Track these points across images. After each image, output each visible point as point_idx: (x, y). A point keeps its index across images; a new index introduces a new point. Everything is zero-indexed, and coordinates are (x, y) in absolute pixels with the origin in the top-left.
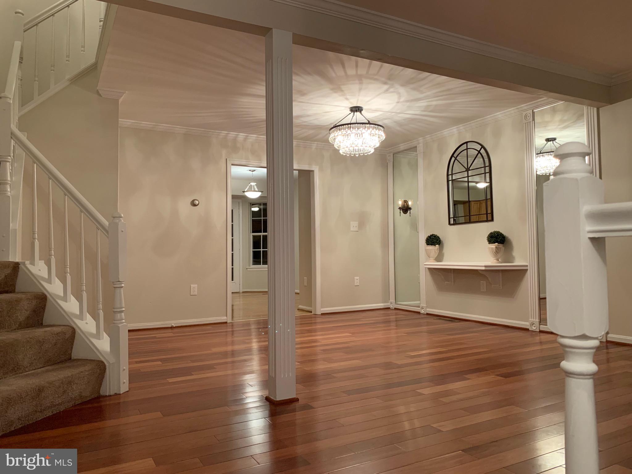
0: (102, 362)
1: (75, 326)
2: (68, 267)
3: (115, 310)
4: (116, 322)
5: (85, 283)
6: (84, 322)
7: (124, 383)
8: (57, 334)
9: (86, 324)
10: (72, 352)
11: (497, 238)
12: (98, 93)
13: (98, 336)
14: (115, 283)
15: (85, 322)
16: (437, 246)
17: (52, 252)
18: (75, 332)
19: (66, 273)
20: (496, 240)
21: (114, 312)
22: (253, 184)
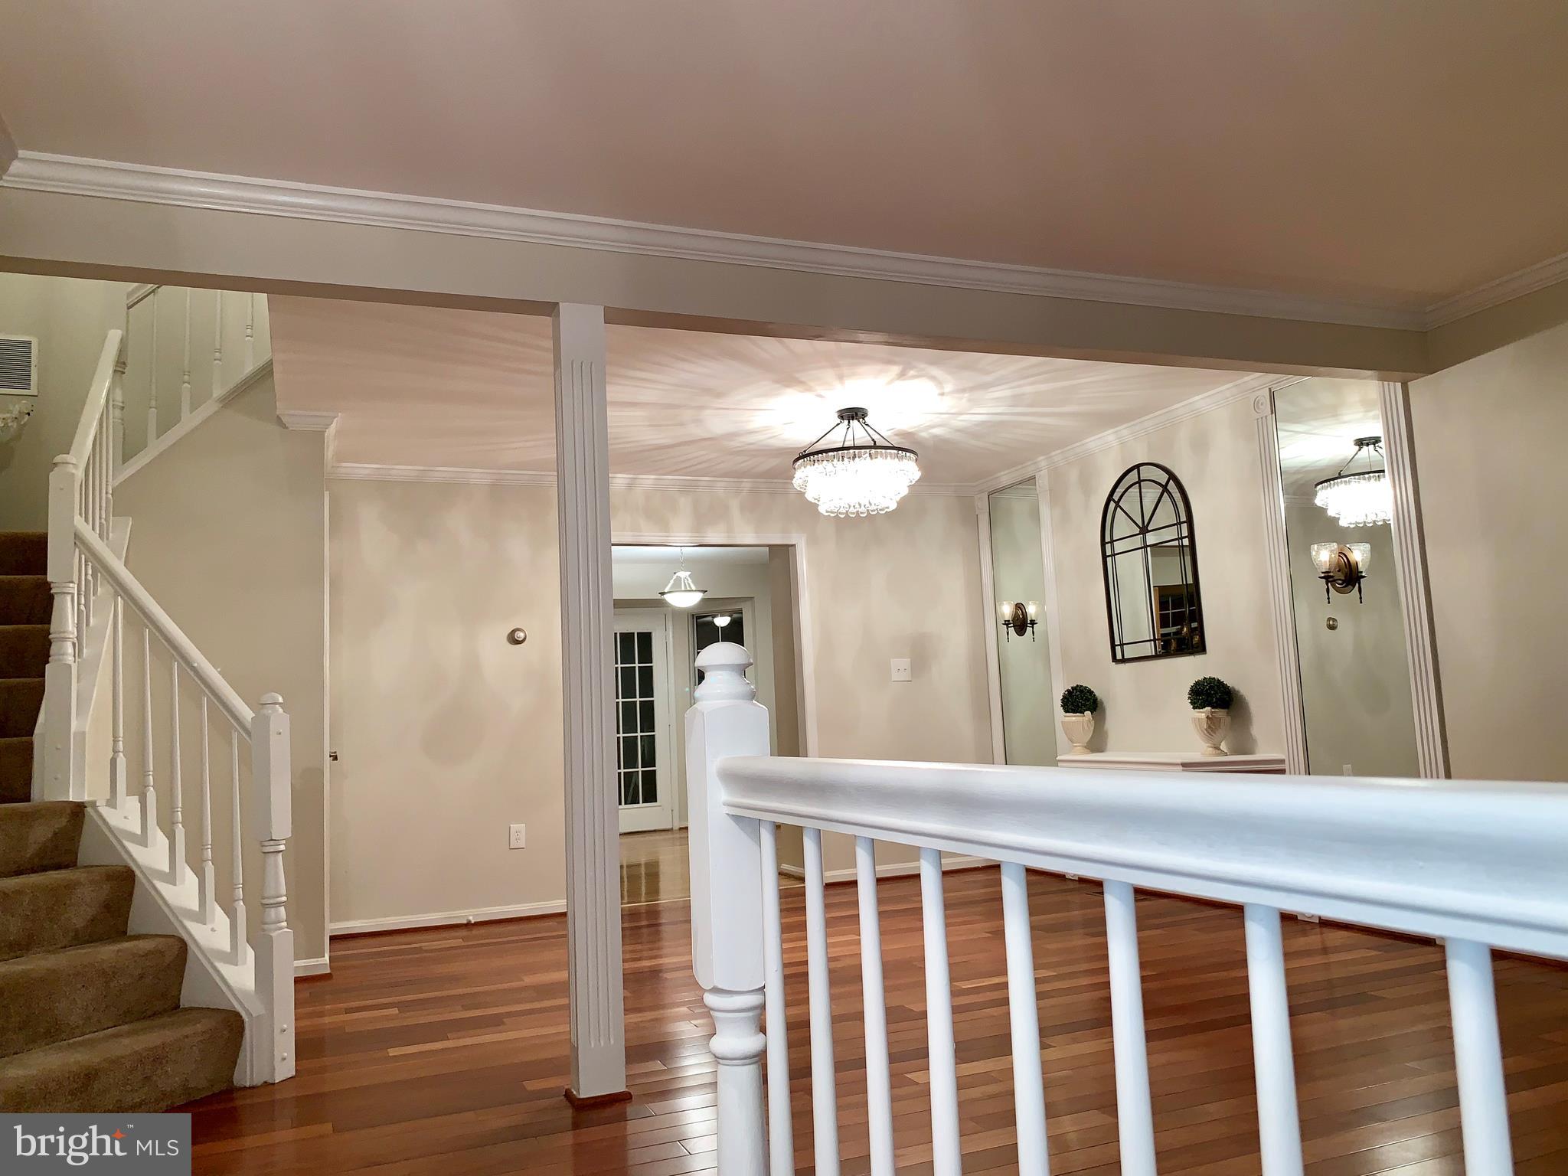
0: (238, 1015)
1: (186, 937)
2: (179, 809)
3: (265, 901)
4: (266, 926)
5: (210, 843)
6: (209, 926)
7: (284, 1059)
8: (147, 955)
9: (211, 932)
10: (180, 993)
11: (1209, 695)
12: (279, 421)
13: (232, 958)
14: (266, 843)
15: (211, 927)
16: (1088, 713)
17: (149, 779)
18: (187, 949)
19: (173, 823)
20: (1207, 700)
21: (263, 905)
22: (683, 574)
